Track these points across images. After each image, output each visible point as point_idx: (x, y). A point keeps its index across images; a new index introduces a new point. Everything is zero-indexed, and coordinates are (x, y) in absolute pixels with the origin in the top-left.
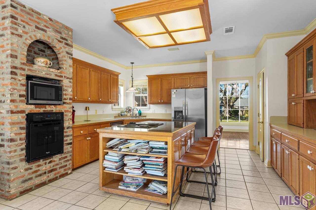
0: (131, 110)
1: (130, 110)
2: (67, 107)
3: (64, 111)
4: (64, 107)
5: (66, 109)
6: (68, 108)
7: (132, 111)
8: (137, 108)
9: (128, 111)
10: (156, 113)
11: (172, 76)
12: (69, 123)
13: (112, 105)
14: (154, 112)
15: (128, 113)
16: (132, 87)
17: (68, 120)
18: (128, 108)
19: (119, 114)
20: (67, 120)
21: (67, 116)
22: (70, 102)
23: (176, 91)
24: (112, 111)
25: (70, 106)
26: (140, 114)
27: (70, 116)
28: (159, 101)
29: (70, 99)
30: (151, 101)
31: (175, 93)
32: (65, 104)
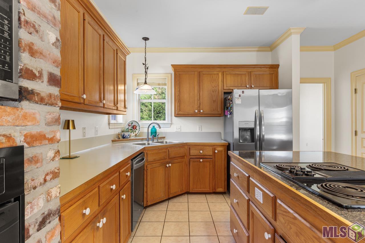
0: (136, 127)
1: (134, 128)
2: (38, 116)
3: (26, 136)
4: (25, 117)
5: (34, 130)
6: (43, 123)
7: (138, 128)
8: (158, 123)
9: (131, 130)
10: (182, 131)
11: (218, 70)
12: (48, 194)
13: (109, 117)
14: (180, 129)
15: (131, 132)
16: (146, 83)
17: (42, 181)
18: (132, 123)
19: (119, 135)
20: (37, 183)
21: (37, 162)
22: (50, 96)
23: (243, 92)
24: (110, 130)
25: (49, 113)
26: (154, 134)
27: (53, 159)
28: (196, 111)
29: (53, 80)
30: (180, 110)
31: (240, 96)
32: (29, 100)
